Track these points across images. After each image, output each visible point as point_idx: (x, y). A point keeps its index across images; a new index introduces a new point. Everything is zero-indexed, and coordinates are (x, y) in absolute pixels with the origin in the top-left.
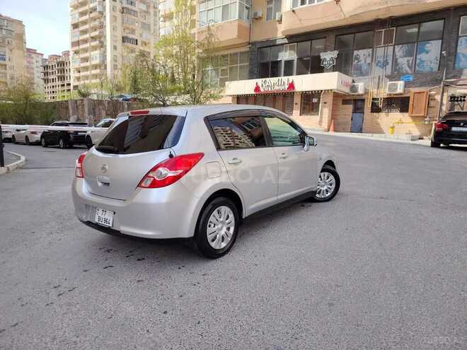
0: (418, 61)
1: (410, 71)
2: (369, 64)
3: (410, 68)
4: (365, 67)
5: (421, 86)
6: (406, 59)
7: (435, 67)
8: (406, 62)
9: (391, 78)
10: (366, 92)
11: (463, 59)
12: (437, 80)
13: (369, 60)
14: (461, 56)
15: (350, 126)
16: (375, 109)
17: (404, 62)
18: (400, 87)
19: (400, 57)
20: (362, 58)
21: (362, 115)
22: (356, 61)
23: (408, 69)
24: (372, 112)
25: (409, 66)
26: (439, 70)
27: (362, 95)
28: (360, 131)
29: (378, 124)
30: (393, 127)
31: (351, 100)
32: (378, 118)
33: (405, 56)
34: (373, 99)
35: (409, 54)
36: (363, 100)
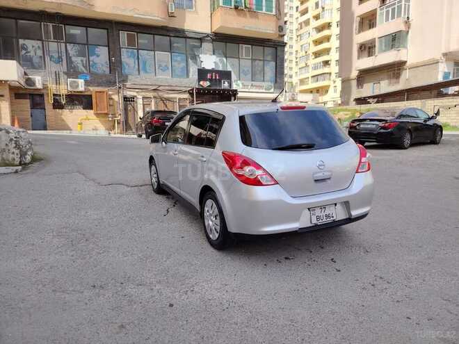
0: (91, 63)
1: (85, 71)
2: (41, 57)
3: (85, 67)
4: (36, 60)
5: (98, 86)
6: (80, 58)
7: (107, 71)
8: (80, 62)
9: (69, 75)
10: (45, 87)
11: (127, 67)
12: (110, 82)
13: (40, 53)
14: (125, 65)
15: (31, 123)
16: (57, 105)
17: (78, 61)
18: (81, 85)
19: (74, 56)
20: (30, 48)
21: (43, 110)
22: (24, 52)
23: (84, 69)
24: (54, 108)
25: (83, 66)
26: (110, 73)
27: (40, 90)
28: (45, 128)
29: (63, 120)
30: (81, 124)
31: (26, 94)
32: (61, 115)
33: (78, 56)
34: (54, 95)
35: (81, 54)
36: (42, 96)
